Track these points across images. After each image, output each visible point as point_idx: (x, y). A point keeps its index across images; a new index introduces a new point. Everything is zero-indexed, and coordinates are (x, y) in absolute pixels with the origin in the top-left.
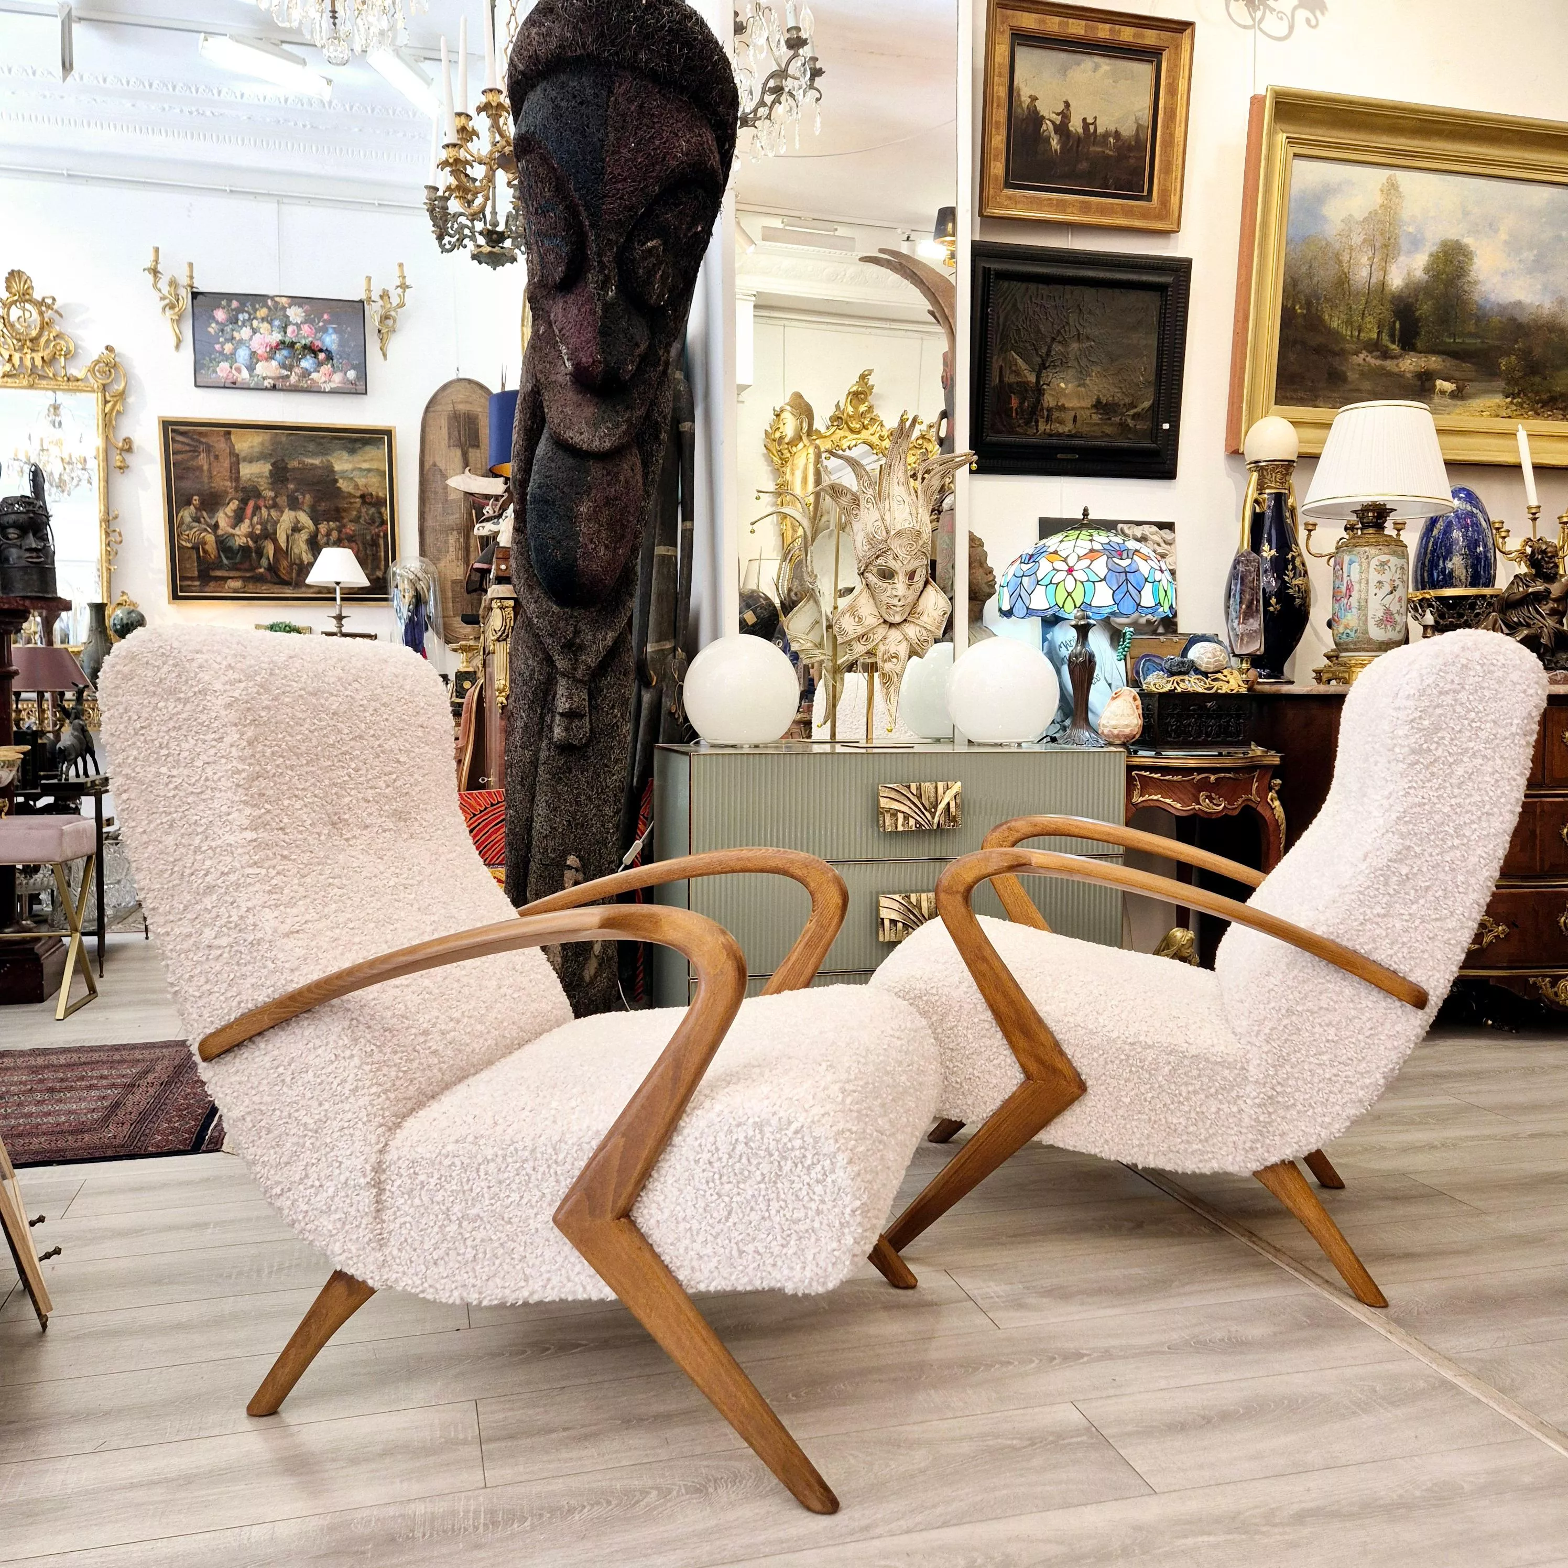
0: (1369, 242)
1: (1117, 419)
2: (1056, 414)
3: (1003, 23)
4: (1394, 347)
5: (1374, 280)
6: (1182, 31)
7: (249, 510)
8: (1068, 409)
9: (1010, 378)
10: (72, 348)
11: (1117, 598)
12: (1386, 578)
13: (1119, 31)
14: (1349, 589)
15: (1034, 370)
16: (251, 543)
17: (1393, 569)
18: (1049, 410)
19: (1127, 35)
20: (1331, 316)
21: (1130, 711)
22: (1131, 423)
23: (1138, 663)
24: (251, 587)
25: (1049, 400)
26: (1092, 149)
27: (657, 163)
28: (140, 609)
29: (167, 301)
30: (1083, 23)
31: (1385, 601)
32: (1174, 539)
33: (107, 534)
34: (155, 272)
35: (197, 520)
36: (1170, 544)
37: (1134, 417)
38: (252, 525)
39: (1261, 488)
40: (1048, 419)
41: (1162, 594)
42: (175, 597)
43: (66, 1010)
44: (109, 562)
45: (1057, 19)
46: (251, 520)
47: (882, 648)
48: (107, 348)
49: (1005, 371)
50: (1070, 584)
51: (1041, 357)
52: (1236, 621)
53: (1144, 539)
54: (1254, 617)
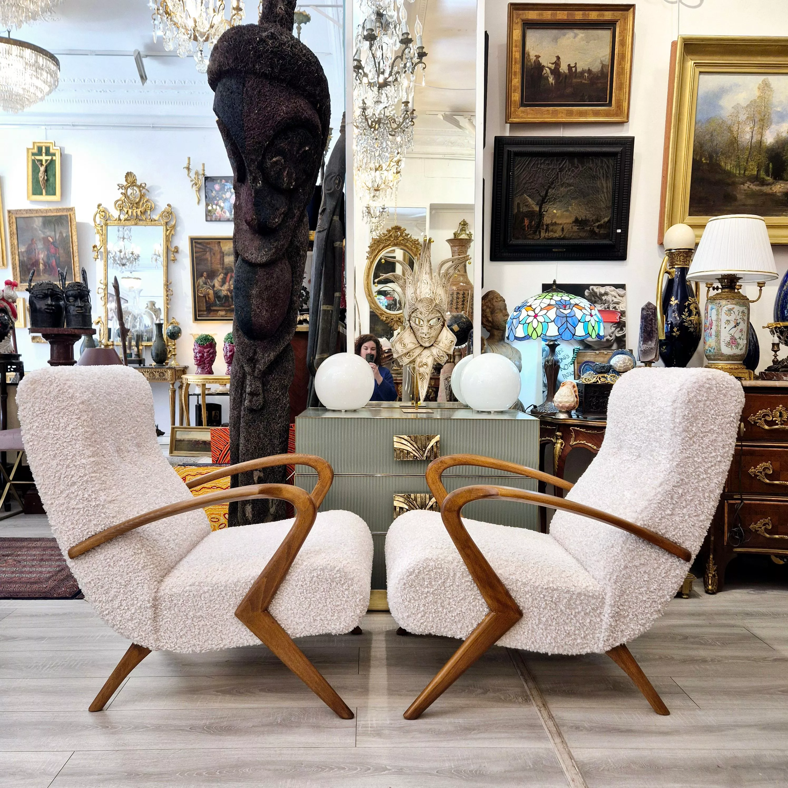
0: (752, 119)
1: (588, 228)
2: (551, 228)
3: (517, 18)
4: (768, 178)
5: (754, 140)
6: (628, 10)
7: (228, 278)
8: (558, 224)
9: (524, 209)
10: (153, 206)
11: (561, 331)
12: (732, 318)
13: (588, 14)
14: (711, 324)
15: (537, 204)
16: (229, 294)
17: (737, 313)
18: (547, 225)
19: (594, 16)
20: (725, 163)
21: (569, 394)
22: (597, 230)
23: (581, 366)
24: (229, 314)
25: (547, 220)
26: (574, 80)
27: (270, 119)
28: (180, 326)
29: (194, 182)
30: (566, 12)
31: (732, 332)
32: (625, 294)
33: (167, 291)
34: (188, 169)
35: (205, 283)
36: (622, 297)
37: (598, 227)
38: (230, 286)
39: (672, 264)
41: (590, 329)
42: (196, 319)
44: (168, 304)
45: (550, 12)
46: (229, 283)
47: (418, 360)
48: (168, 205)
49: (521, 205)
50: (535, 323)
51: (542, 196)
52: (642, 343)
53: (606, 294)
54: (651, 341)
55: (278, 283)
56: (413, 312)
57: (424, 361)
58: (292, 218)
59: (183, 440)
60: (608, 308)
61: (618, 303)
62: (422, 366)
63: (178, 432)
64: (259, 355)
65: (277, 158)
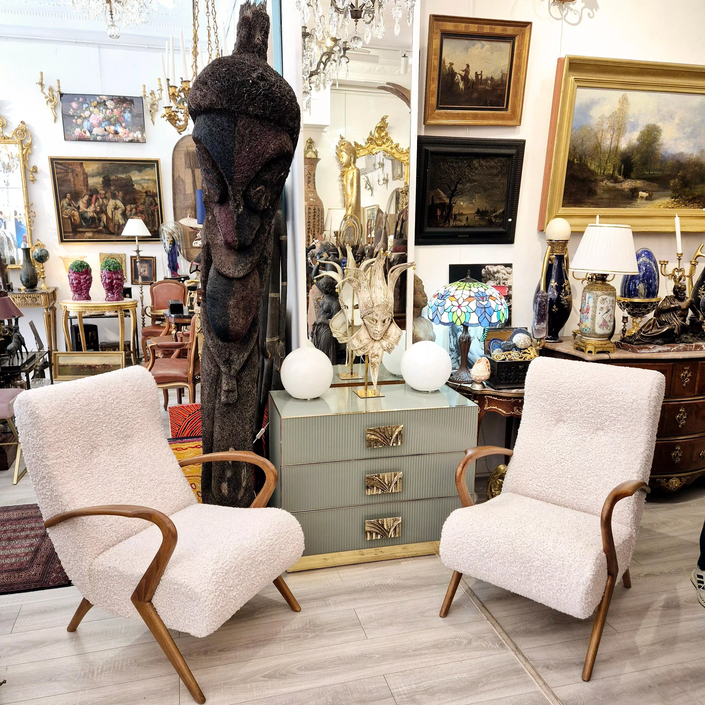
0: (612, 127)
1: (487, 218)
2: (458, 218)
3: (437, 28)
4: (620, 177)
5: (613, 146)
6: (525, 26)
7: (94, 199)
8: (464, 215)
9: (438, 202)
10: (5, 122)
11: (480, 320)
12: (605, 306)
13: (495, 29)
14: (588, 309)
15: (448, 197)
16: (95, 215)
17: (608, 302)
18: (455, 215)
19: (498, 30)
20: (591, 164)
21: (485, 369)
22: (493, 219)
23: (490, 343)
24: (96, 235)
25: (455, 211)
26: (480, 87)
27: (260, 156)
28: (46, 248)
29: (48, 99)
30: (477, 25)
31: (604, 316)
32: (512, 272)
33: (29, 213)
34: (41, 84)
35: (69, 205)
36: (510, 274)
37: (496, 217)
38: (95, 207)
39: (552, 251)
40: (455, 219)
41: (501, 315)
42: (62, 241)
43: (18, 478)
44: (30, 226)
45: (464, 25)
46: (95, 204)
47: (371, 352)
48: (21, 122)
49: (435, 198)
50: (459, 313)
51: (452, 191)
52: (536, 323)
53: (498, 272)
54: (543, 322)
56: (369, 314)
57: (376, 353)
59: (67, 365)
60: (499, 283)
61: (506, 280)
62: (374, 357)
63: (60, 358)
64: (235, 357)
65: (260, 187)
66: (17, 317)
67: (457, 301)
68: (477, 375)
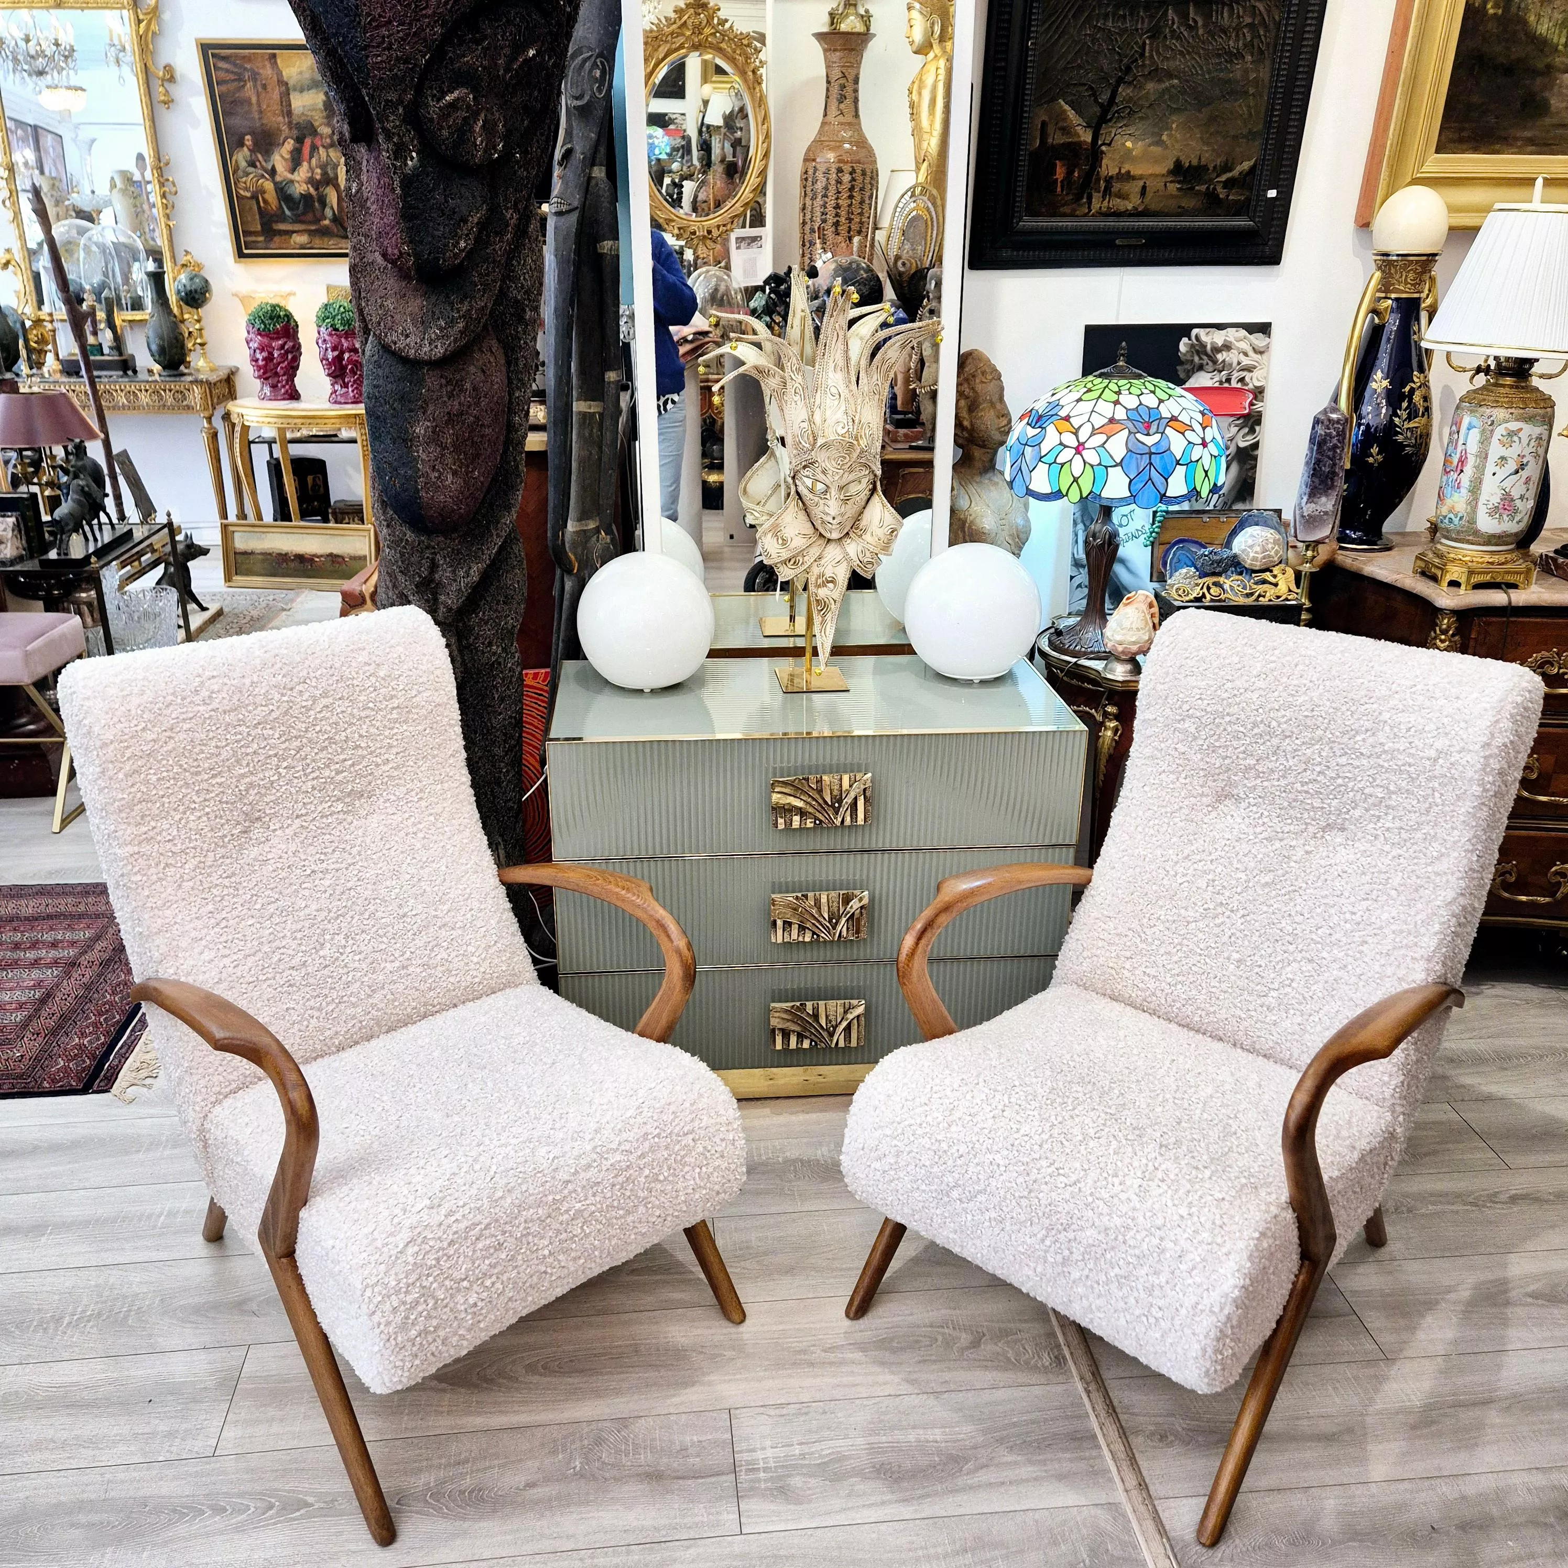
1: (1203, 188)
2: (1116, 186)
7: (306, 150)
8: (1134, 178)
9: (1056, 139)
11: (1135, 488)
12: (1512, 453)
14: (1462, 461)
15: (1089, 126)
16: (312, 190)
17: (1525, 441)
18: (1109, 180)
20: (1539, 16)
21: (1141, 624)
22: (1222, 193)
23: (1167, 552)
24: (317, 241)
25: (1109, 166)
28: (205, 274)
31: (1507, 484)
32: (1267, 347)
35: (252, 164)
36: (1261, 353)
37: (1229, 184)
38: (311, 169)
39: (1385, 287)
40: (1107, 192)
41: (1200, 474)
42: (241, 255)
43: (63, 821)
44: (168, 217)
46: (309, 163)
47: (816, 570)
49: (1050, 129)
50: (1078, 463)
51: (1101, 105)
52: (1305, 498)
53: (1227, 347)
54: (1327, 496)
55: (477, 404)
56: (805, 467)
57: (828, 574)
58: (500, 233)
59: (252, 553)
60: (1228, 380)
61: (1249, 369)
62: (824, 585)
63: (236, 534)
64: (444, 574)
65: (456, 94)
66: (77, 440)
67: (1076, 433)
68: (1118, 638)
